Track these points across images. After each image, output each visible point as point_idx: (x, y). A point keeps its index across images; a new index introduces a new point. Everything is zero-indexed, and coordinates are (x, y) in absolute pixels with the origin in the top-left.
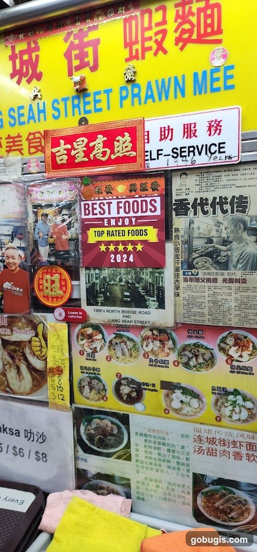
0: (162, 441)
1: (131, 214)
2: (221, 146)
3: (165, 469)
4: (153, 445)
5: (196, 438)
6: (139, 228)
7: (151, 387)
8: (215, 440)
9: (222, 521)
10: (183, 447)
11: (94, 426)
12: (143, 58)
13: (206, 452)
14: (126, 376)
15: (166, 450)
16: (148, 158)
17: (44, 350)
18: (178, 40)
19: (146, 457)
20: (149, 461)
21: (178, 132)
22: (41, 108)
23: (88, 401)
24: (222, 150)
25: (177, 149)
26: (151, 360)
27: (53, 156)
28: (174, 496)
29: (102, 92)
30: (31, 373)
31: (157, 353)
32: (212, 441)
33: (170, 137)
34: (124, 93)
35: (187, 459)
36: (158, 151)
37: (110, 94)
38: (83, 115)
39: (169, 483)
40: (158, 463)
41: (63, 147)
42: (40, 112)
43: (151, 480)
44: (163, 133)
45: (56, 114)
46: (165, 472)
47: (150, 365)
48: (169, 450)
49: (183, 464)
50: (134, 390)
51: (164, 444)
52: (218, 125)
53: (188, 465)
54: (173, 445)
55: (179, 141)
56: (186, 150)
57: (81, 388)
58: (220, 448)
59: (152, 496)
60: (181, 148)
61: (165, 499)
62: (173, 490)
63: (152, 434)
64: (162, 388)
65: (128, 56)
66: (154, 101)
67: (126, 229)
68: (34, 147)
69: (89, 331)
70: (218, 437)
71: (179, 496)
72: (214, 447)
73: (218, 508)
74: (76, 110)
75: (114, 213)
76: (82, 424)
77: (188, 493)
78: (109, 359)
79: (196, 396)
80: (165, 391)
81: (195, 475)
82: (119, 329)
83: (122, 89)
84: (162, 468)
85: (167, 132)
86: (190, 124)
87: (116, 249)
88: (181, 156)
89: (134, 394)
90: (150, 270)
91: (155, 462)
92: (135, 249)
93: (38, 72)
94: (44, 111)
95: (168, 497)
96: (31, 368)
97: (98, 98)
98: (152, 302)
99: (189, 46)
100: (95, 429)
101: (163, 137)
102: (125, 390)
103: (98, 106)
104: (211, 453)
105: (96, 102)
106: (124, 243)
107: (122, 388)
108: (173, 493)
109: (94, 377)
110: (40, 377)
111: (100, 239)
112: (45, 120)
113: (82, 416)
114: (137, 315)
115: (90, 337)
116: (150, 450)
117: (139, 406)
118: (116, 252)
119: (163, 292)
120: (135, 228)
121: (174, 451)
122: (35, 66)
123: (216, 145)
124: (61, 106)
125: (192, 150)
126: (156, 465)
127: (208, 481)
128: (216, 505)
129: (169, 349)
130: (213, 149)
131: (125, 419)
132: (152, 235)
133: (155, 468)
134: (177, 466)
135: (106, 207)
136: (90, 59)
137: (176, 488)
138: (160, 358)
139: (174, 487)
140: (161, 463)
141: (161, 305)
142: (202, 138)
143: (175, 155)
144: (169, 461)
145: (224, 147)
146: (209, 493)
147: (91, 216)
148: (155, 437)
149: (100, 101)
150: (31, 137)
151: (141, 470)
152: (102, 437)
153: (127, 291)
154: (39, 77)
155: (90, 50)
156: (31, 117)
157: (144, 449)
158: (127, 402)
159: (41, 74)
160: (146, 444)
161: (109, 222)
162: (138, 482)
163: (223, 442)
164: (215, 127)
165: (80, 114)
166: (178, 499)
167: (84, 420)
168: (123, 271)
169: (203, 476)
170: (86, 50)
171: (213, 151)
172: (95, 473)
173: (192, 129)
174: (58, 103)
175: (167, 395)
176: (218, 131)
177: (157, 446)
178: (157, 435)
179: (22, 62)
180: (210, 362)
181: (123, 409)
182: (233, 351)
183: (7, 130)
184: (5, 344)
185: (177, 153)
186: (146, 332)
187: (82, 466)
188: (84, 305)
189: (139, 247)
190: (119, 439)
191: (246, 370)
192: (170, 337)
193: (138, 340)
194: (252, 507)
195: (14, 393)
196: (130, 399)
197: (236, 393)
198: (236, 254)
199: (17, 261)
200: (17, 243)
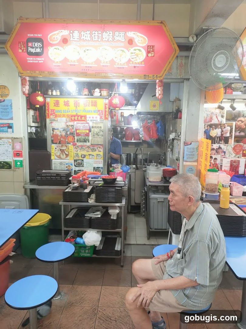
1: (84, 128)
2: (97, 120)
5: (94, 162)
7: (87, 155)
10: (92, 163)
11: (77, 162)
14: (83, 154)
17: (68, 150)
18: (91, 105)
19: (86, 166)
23: (77, 158)
27: (71, 119)
31: (88, 150)
32: (96, 162)
35: (93, 165)
36: (88, 120)
37: (81, 111)
38: (77, 113)
39: (90, 169)
41: (73, 117)
47: (87, 152)
54: (90, 163)
55: (92, 119)
57: (75, 157)
64: (89, 155)
65: (84, 106)
66: (88, 113)
67: (83, 130)
68: (68, 117)
75: (81, 128)
78: (80, 152)
79: (93, 156)
81: (94, 167)
82: (82, 146)
83: (83, 110)
86: (93, 117)
90: (87, 137)
91: (88, 166)
94: (70, 111)
96: (66, 154)
98: (87, 142)
99: (93, 106)
101: (89, 118)
102: (83, 156)
104: (96, 163)
105: (79, 111)
109: (77, 155)
111: (79, 132)
112: (70, 113)
113: (75, 161)
114: (85, 144)
115: (77, 148)
117: (85, 158)
118: (82, 134)
119: (89, 140)
120: (85, 130)
122: (68, 104)
125: (93, 120)
127: (96, 168)
129: (90, 149)
131: (83, 160)
132: (88, 132)
134: (91, 166)
141: (89, 142)
142: (95, 119)
147: (78, 128)
148: (88, 162)
150: (67, 115)
151: (85, 168)
152: (79, 164)
153: (83, 140)
154: (69, 106)
155: (78, 104)
156: (67, 112)
160: (86, 164)
163: (98, 162)
164: (96, 118)
168: (83, 137)
172: (77, 170)
174: (72, 111)
179: (66, 103)
180: (96, 150)
181: (82, 159)
182: (99, 149)
183: (62, 113)
184: (60, 150)
185: (91, 120)
186: (86, 147)
187: (75, 169)
188: (76, 142)
189: (86, 133)
190: (82, 164)
191: (101, 151)
192: (90, 147)
193: (85, 148)
194: (102, 170)
195: (62, 158)
196: (84, 158)
197: (99, 155)
198: (100, 134)
199: (64, 135)
200: (64, 132)
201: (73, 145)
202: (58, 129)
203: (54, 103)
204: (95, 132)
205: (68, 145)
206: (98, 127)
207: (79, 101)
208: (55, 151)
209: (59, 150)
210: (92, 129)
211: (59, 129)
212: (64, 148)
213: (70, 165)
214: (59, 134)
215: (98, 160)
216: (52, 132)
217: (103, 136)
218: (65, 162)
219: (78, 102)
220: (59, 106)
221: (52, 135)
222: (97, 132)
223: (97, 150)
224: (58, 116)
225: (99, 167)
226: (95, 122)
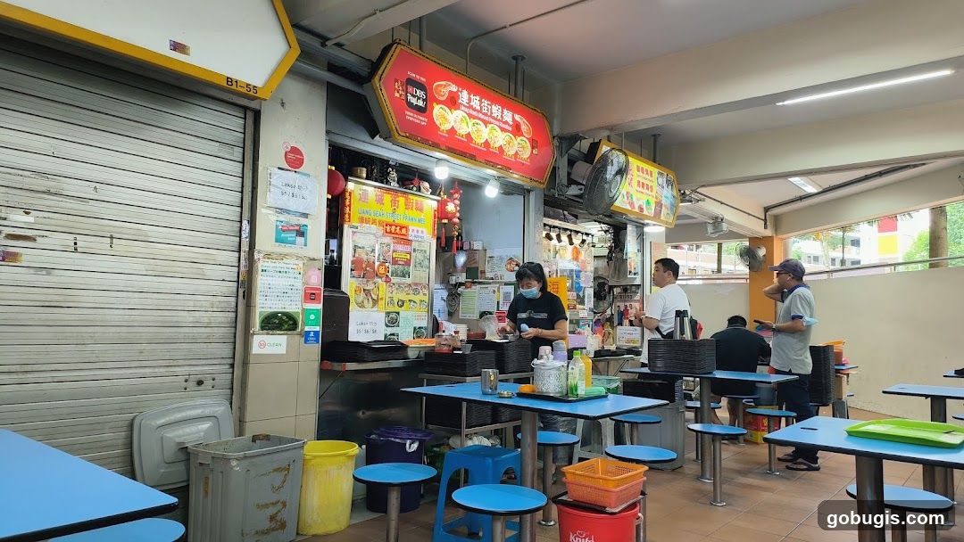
5: (415, 316)
7: (406, 302)
18: (415, 209)
23: (390, 309)
27: (386, 229)
32: (418, 315)
41: (389, 227)
55: (415, 233)
57: (388, 306)
78: (396, 294)
79: (415, 303)
82: (398, 284)
94: (384, 214)
96: (373, 299)
98: (407, 276)
100: (390, 318)
102: (399, 304)
104: (416, 319)
109: (392, 301)
110: (375, 302)
113: (387, 314)
114: (403, 280)
118: (400, 261)
122: (382, 200)
125: (418, 237)
131: (398, 313)
132: (408, 257)
134: (410, 326)
141: (409, 277)
142: (420, 234)
154: (383, 204)
155: (397, 203)
163: (420, 316)
164: (422, 232)
170: (395, 202)
172: (389, 334)
179: (379, 198)
181: (398, 309)
182: (423, 290)
183: (372, 217)
184: (364, 290)
185: (415, 236)
186: (405, 285)
187: (386, 332)
188: (390, 276)
189: (405, 260)
190: (397, 320)
191: (426, 294)
192: (410, 286)
193: (403, 288)
194: (425, 334)
195: (366, 308)
197: (423, 301)
199: (372, 260)
200: (373, 254)
201: (385, 280)
202: (363, 248)
203: (360, 194)
204: (417, 261)
205: (377, 280)
206: (422, 251)
210: (413, 254)
212: (370, 287)
214: (365, 257)
215: (420, 313)
220: (367, 202)
221: (352, 258)
223: (421, 291)
224: (365, 221)
225: (422, 327)
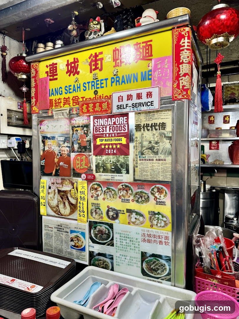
0: (128, 236)
1: (115, 132)
2: (152, 103)
3: (129, 250)
4: (124, 238)
5: (143, 234)
6: (118, 138)
7: (122, 212)
8: (151, 235)
9: (154, 275)
10: (137, 239)
11: (97, 230)
12: (121, 66)
13: (147, 241)
14: (112, 207)
15: (129, 241)
16: (122, 108)
17: (76, 195)
18: (135, 59)
19: (120, 244)
20: (122, 246)
21: (135, 97)
22: (79, 86)
23: (95, 218)
24: (152, 104)
25: (134, 104)
26: (122, 200)
28: (133, 263)
29: (104, 79)
30: (70, 205)
31: (125, 196)
32: (149, 236)
33: (131, 99)
34: (113, 80)
35: (139, 245)
36: (126, 105)
37: (107, 80)
38: (96, 89)
39: (131, 257)
40: (126, 247)
42: (78, 88)
43: (123, 255)
44: (128, 97)
45: (85, 89)
46: (129, 251)
47: (122, 202)
48: (130, 241)
49: (137, 247)
50: (115, 213)
51: (128, 238)
52: (151, 94)
53: (139, 248)
54: (132, 238)
55: (135, 100)
56: (138, 104)
57: (92, 213)
58: (153, 239)
59: (123, 263)
60: (136, 103)
61: (129, 265)
62: (132, 260)
63: (123, 233)
64: (127, 212)
65: (114, 65)
66: (125, 84)
67: (113, 138)
68: (74, 103)
69: (96, 186)
70: (152, 234)
71: (135, 263)
72: (150, 238)
73: (152, 269)
74: (93, 87)
75: (108, 132)
76: (92, 229)
77: (139, 262)
78: (104, 199)
79: (141, 215)
80: (128, 214)
81: (142, 252)
82: (108, 184)
83: (112, 78)
84: (128, 249)
85: (130, 97)
86: (139, 93)
87: (109, 147)
88: (136, 107)
89: (115, 216)
90: (123, 156)
91: (124, 247)
92: (116, 147)
93: (78, 71)
94: (80, 87)
95: (130, 264)
96: (69, 202)
97: (102, 82)
98: (124, 171)
99: (139, 61)
100: (98, 231)
101: (128, 99)
102: (111, 214)
103: (102, 85)
104: (149, 241)
105: (102, 84)
106: (112, 144)
107: (110, 213)
108: (132, 262)
109: (97, 208)
110: (74, 207)
111: (102, 143)
112: (80, 91)
113: (92, 225)
114: (117, 177)
115: (96, 189)
116: (122, 241)
117: (117, 221)
119: (128, 166)
120: (117, 138)
121: (133, 241)
122: (77, 68)
123: (150, 102)
124: (87, 85)
125: (140, 104)
126: (125, 248)
127: (148, 255)
128: (151, 267)
129: (130, 194)
130: (149, 104)
131: (111, 226)
132: (124, 141)
133: (124, 249)
134: (134, 248)
135: (105, 129)
136: (99, 66)
137: (134, 259)
138: (126, 198)
139: (133, 259)
140: (127, 247)
141: (128, 172)
142: (144, 99)
143: (133, 107)
144: (130, 246)
145: (153, 103)
146: (148, 261)
147: (98, 133)
148: (124, 234)
149: (103, 83)
150: (74, 98)
151: (118, 251)
152: (101, 235)
153: (113, 166)
154: (78, 73)
155: (99, 62)
156: (74, 90)
157: (119, 240)
158: (112, 219)
159: (79, 72)
160: (121, 238)
161: (106, 135)
162: (117, 257)
163: (154, 236)
164: (149, 95)
165: (94, 89)
166: (135, 265)
167: (93, 227)
168: (111, 157)
169: (145, 253)
170: (97, 62)
171: (148, 105)
172: (97, 253)
173: (140, 95)
174: (86, 84)
175: (129, 216)
176: (151, 97)
177: (125, 239)
178: (125, 233)
179: (71, 67)
180: (147, 200)
181: (110, 222)
182: (157, 195)
183: (64, 96)
184: (59, 191)
185: (134, 106)
186: (120, 186)
187: (92, 249)
188: (94, 172)
189: (118, 146)
190: (108, 235)
191: (162, 203)
192: (130, 189)
193: (117, 190)
194: (168, 268)
195: (62, 215)
196: (114, 218)
197: (159, 213)
198: (161, 148)
199: (66, 153)
200: (66, 144)
201: (86, 179)
202: (53, 138)
203: (47, 72)
204: (146, 144)
205: (75, 179)
206: (155, 125)
207: (101, 53)
208: (49, 193)
209: (57, 191)
210: (137, 135)
211: (56, 136)
212: (66, 188)
213: (80, 236)
214: (56, 150)
215: (154, 231)
216: (41, 145)
217: (170, 153)
218: (67, 226)
219: (100, 57)
220: (56, 79)
221: (42, 153)
222: (150, 142)
223: (152, 197)
224: (54, 104)
225: (160, 256)
226: (145, 108)
